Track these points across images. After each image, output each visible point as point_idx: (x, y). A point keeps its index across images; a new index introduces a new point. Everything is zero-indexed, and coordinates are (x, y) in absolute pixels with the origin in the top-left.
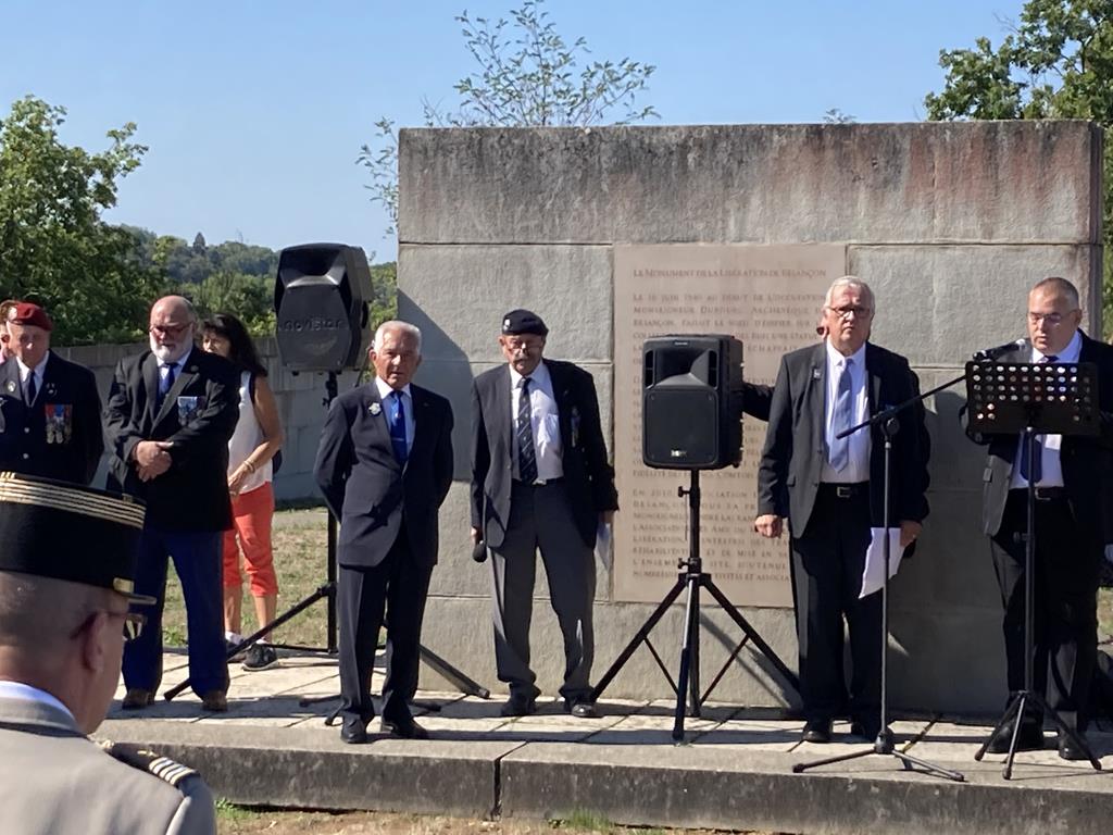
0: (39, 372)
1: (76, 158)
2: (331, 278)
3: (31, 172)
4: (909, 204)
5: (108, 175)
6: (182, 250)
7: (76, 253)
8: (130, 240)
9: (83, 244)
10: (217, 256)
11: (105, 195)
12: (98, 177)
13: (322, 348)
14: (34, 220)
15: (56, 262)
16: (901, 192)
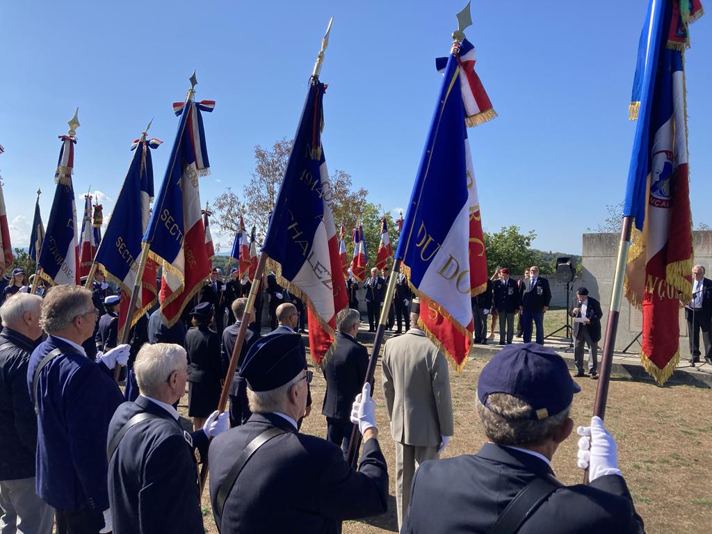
0: (507, 281)
1: (522, 237)
2: (568, 264)
3: (513, 240)
4: (703, 248)
5: (529, 240)
6: (547, 254)
7: (522, 256)
8: (532, 253)
9: (523, 254)
10: (555, 255)
11: (528, 244)
12: (527, 241)
13: (566, 278)
14: (513, 249)
15: (517, 258)
16: (701, 246)
